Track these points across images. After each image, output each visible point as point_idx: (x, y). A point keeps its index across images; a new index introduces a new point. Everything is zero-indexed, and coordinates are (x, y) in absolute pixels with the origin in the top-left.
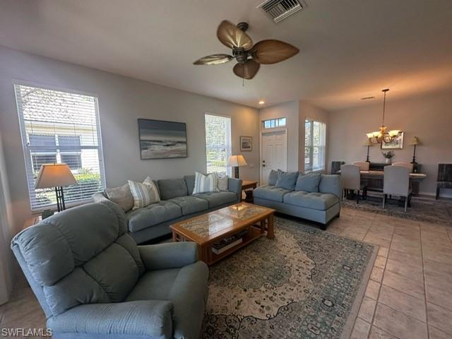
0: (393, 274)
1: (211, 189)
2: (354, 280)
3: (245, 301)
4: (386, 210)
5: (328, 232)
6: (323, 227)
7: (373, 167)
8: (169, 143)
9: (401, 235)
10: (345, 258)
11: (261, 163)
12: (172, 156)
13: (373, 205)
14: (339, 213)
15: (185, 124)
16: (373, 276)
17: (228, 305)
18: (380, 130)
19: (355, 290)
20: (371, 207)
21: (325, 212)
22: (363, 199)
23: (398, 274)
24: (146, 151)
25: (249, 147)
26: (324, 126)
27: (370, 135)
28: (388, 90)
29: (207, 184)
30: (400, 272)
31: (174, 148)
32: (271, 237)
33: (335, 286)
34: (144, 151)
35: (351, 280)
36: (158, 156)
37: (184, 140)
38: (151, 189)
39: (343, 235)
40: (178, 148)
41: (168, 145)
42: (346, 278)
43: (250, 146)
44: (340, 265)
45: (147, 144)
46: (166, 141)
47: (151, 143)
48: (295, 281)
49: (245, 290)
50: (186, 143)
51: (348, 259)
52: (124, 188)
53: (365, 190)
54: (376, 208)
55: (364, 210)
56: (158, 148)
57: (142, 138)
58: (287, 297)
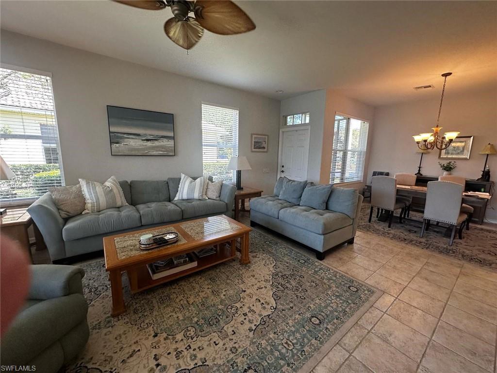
0: (378, 341)
1: (196, 195)
2: (314, 341)
3: (143, 353)
4: (423, 240)
5: (325, 263)
6: (321, 256)
7: (422, 180)
8: (149, 138)
9: (427, 279)
10: (323, 305)
11: (280, 169)
12: (155, 153)
13: (410, 231)
14: (353, 239)
15: (173, 114)
16: (346, 340)
17: (115, 356)
18: (432, 131)
19: (306, 358)
20: (404, 234)
21: (322, 237)
22: (401, 223)
23: (386, 341)
24: (117, 145)
25: (264, 148)
26: (367, 125)
27: (418, 138)
28: (450, 74)
29: (191, 189)
30: (391, 339)
31: (156, 143)
32: (245, 263)
33: (280, 347)
34: (114, 146)
35: (309, 341)
36: (133, 153)
37: (171, 134)
38: (111, 190)
39: (342, 269)
40: (162, 143)
41: (148, 140)
42: (304, 336)
43: (266, 146)
44: (308, 315)
45: (118, 137)
46: (145, 135)
47: (125, 136)
48: (230, 331)
49: (155, 336)
50: (173, 138)
51: (326, 307)
52: (74, 188)
53: (406, 210)
54: (412, 236)
55: (394, 237)
56: (135, 143)
57: (112, 129)
58: (200, 355)
